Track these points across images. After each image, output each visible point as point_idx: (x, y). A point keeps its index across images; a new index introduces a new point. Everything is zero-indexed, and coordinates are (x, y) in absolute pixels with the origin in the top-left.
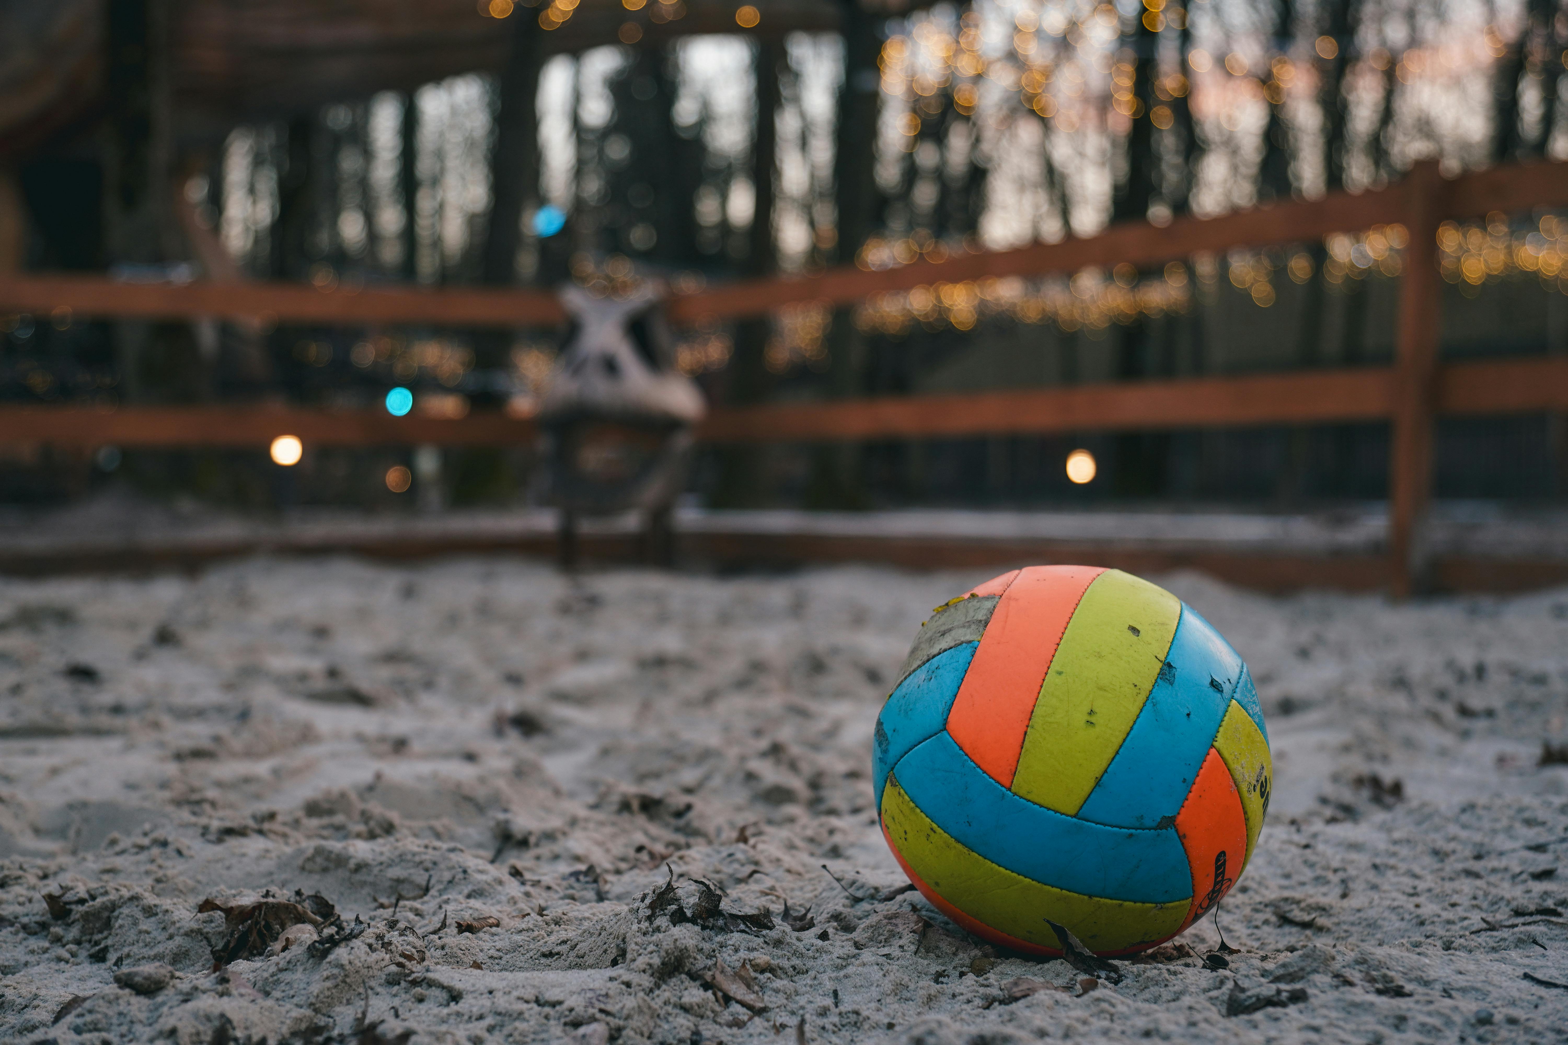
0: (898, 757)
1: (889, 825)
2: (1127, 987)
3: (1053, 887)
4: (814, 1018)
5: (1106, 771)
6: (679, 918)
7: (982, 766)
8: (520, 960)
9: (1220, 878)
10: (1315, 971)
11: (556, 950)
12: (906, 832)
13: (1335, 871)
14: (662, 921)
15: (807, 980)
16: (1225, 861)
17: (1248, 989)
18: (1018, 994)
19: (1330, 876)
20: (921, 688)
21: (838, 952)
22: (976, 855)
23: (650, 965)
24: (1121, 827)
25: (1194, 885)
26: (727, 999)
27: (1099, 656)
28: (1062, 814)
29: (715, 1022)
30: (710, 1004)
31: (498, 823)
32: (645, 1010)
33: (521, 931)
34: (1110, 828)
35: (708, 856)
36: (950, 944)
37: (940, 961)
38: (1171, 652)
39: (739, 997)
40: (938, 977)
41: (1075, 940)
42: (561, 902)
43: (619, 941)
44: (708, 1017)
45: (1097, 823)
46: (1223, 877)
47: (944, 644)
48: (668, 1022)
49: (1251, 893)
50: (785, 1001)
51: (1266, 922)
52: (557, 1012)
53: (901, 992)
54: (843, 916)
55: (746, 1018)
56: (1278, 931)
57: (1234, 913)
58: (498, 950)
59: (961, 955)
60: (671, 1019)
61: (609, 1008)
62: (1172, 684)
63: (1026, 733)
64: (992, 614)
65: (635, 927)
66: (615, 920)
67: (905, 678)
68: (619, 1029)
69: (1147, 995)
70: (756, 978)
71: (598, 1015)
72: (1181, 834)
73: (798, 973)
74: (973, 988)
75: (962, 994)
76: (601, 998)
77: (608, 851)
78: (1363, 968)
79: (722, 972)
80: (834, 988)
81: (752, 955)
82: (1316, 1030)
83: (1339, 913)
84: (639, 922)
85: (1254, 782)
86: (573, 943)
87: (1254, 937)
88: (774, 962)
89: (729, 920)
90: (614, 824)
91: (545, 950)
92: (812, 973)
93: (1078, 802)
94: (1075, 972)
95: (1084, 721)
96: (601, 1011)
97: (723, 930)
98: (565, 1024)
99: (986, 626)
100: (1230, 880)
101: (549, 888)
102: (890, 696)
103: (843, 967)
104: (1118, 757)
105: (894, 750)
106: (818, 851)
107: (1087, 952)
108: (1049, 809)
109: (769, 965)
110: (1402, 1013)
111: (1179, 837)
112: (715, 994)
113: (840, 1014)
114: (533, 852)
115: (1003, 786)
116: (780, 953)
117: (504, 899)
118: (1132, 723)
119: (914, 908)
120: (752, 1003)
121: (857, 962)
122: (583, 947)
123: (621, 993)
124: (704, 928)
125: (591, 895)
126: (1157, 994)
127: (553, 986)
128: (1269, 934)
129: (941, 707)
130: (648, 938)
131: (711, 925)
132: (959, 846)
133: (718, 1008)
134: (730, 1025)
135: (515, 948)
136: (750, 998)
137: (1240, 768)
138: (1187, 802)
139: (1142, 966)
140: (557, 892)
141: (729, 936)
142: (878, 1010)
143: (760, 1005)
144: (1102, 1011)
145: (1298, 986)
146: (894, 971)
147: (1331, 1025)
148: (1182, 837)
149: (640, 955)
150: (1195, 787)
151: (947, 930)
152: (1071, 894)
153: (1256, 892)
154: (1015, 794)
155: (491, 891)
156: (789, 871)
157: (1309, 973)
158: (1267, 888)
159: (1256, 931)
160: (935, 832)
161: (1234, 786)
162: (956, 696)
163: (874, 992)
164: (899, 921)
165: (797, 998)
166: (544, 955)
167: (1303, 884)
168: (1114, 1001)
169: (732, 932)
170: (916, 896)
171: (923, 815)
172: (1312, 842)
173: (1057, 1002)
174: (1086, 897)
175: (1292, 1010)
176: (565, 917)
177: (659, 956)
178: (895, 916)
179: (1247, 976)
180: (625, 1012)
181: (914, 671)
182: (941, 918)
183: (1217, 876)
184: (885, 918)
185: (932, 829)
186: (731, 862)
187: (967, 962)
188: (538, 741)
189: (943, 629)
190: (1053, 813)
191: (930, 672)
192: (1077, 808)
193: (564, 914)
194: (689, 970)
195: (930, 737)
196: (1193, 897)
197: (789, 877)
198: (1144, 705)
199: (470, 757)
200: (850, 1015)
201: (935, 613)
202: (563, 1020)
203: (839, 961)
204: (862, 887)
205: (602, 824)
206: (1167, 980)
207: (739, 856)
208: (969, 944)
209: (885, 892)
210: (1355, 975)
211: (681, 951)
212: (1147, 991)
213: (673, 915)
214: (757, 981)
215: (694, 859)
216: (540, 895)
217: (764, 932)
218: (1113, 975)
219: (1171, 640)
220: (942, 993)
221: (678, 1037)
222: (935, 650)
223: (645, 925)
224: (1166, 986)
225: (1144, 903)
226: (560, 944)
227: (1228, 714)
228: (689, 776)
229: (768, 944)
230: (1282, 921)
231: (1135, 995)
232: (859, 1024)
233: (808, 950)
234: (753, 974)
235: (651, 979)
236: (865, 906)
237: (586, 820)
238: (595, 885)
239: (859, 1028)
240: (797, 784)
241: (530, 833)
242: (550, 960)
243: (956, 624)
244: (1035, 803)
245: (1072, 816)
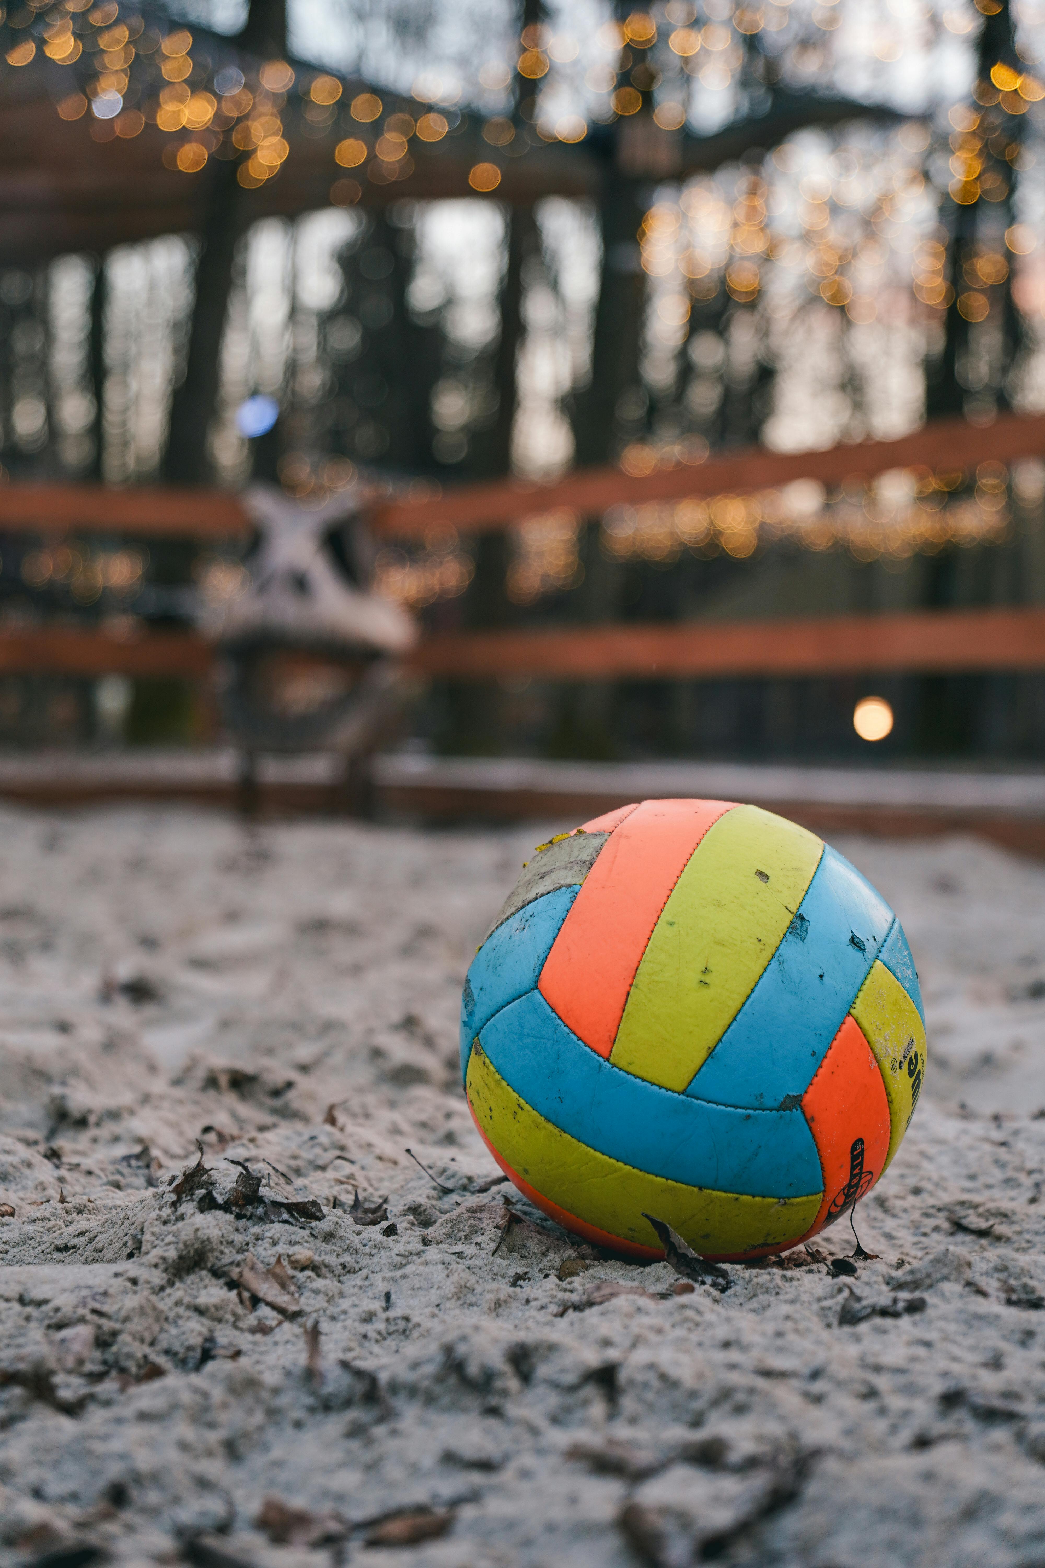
0: (484, 1020)
1: (473, 1101)
2: (735, 1295)
3: (657, 1176)
4: (357, 1324)
5: (720, 1040)
6: (208, 1204)
7: (577, 1032)
8: (29, 1253)
9: (857, 1171)
10: (946, 1278)
11: (72, 1242)
12: (491, 1109)
13: (1030, 1173)
14: (188, 1208)
15: (356, 1280)
16: (863, 1150)
17: (866, 1298)
18: (598, 1300)
19: (1023, 1178)
20: (512, 939)
21: (400, 1248)
22: (569, 1137)
23: (164, 1259)
24: (736, 1107)
25: (824, 1178)
26: (256, 1301)
27: (719, 904)
28: (668, 1090)
29: (236, 1327)
30: (231, 1306)
31: (53, 1099)
32: (149, 1311)
33: (35, 1220)
34: (723, 1108)
35: (288, 1138)
36: (540, 1242)
37: (524, 1262)
38: (805, 902)
39: (269, 1299)
40: (517, 1280)
41: (678, 1239)
42: (99, 1189)
43: (137, 1232)
44: (227, 1322)
45: (709, 1102)
46: (861, 1169)
47: (541, 889)
48: (177, 1326)
49: (925, 1196)
50: (325, 1305)
51: (936, 1229)
52: (43, 1312)
53: (465, 1295)
54: (422, 1209)
55: (274, 1323)
56: (950, 1239)
57: (900, 1218)
58: (4, 1243)
59: (551, 1255)
60: (180, 1322)
61: (105, 1308)
62: (803, 940)
63: (628, 994)
64: (598, 853)
65: (154, 1215)
66: (140, 1208)
67: (497, 928)
68: (115, 1334)
69: (754, 1304)
70: (293, 1277)
71: (90, 1317)
72: (808, 1117)
73: (349, 1272)
74: (551, 1292)
75: (537, 1299)
76: (98, 1297)
77: (181, 1133)
78: (1002, 1276)
79: (252, 1268)
80: (386, 1290)
81: (292, 1250)
82: (928, 1344)
83: (1023, 1220)
84: (161, 1209)
85: (900, 1058)
86: (92, 1235)
87: (920, 1246)
88: (317, 1258)
89: (270, 1208)
90: (196, 1103)
91: (59, 1242)
92: (364, 1272)
93: (687, 1077)
94: (676, 1276)
95: (697, 980)
96: (95, 1311)
97: (262, 1219)
98: (49, 1327)
99: (590, 868)
100: (871, 1173)
101: (90, 1173)
102: (480, 948)
103: (402, 1266)
104: (735, 1023)
105: (481, 1012)
106: (429, 1137)
107: (692, 1253)
108: (652, 1084)
109: (312, 1262)
110: (1032, 1327)
111: (806, 1120)
112: (239, 1295)
113: (387, 1320)
114: (92, 1132)
115: (600, 1056)
116: (329, 1247)
117: (30, 1184)
118: (753, 984)
119: (507, 1201)
120: (284, 1305)
121: (419, 1260)
122: (102, 1240)
123: (125, 1292)
124: (239, 1217)
125: (141, 1181)
126: (765, 1303)
127: (43, 1282)
128: (939, 1243)
129: (533, 961)
130: (170, 1228)
131: (248, 1214)
132: (550, 1126)
133: (240, 1310)
134: (253, 1331)
135: (26, 1240)
136: (283, 1299)
137: (882, 1041)
138: (816, 1079)
139: (754, 1271)
140: (99, 1177)
141: (268, 1227)
142: (434, 1316)
143: (293, 1308)
144: (686, 1320)
145: (917, 1294)
146: (459, 1271)
147: (946, 1338)
148: (809, 1121)
149: (155, 1247)
150: (826, 1061)
151: (544, 1228)
152: (678, 1185)
153: (931, 1194)
154: (614, 1065)
155: (17, 1174)
156: (380, 1158)
157: (938, 1281)
158: (945, 1190)
159: (923, 1239)
160: (522, 1109)
161: (874, 1062)
162: (550, 949)
163: (434, 1296)
164: (484, 1215)
165: (341, 1301)
166: (58, 1249)
167: (989, 1187)
168: (702, 1308)
169: (272, 1222)
170: (509, 1188)
171: (509, 1089)
172: (1010, 1139)
173: (639, 1310)
174: (696, 1189)
175: (905, 1322)
176: (91, 1205)
177: (176, 1249)
178: (481, 1209)
179: (868, 1284)
180: (123, 1313)
181: (507, 919)
182: (538, 1213)
183: (853, 1168)
184: (468, 1211)
185: (519, 1106)
186: (313, 1147)
187: (558, 1263)
188: (150, 1010)
189: (543, 870)
190: (657, 1088)
191: (524, 920)
192: (685, 1084)
193: (90, 1201)
194: (213, 1266)
195: (520, 996)
196: (824, 1191)
197: (380, 1165)
198: (769, 963)
199: (64, 1027)
200: (399, 1321)
201: (537, 852)
202: (46, 1322)
203: (399, 1259)
204: (453, 1176)
205: (180, 1102)
206: (779, 1288)
207: (323, 1139)
208: (565, 1243)
209: (480, 1183)
210: (991, 1285)
211: (203, 1242)
212: (755, 1299)
213: (201, 1200)
214: (295, 1280)
215: (269, 1142)
216: (78, 1181)
217: (314, 1224)
218: (721, 1281)
219: (806, 888)
220: (515, 1298)
221: (187, 1344)
222: (532, 896)
223: (167, 1212)
224: (777, 1294)
225: (764, 1197)
226: (78, 1236)
227: (870, 976)
228: (305, 1052)
229: (316, 1237)
230: (955, 1228)
231: (741, 1304)
232: (408, 1332)
233: (365, 1245)
234: (291, 1272)
235: (164, 1275)
236: (454, 1197)
237: (162, 1097)
238: (146, 1171)
239: (407, 1337)
240: (431, 1062)
241: (90, 1111)
242: (65, 1254)
243: (557, 864)
244: (636, 1077)
245: (679, 1093)
